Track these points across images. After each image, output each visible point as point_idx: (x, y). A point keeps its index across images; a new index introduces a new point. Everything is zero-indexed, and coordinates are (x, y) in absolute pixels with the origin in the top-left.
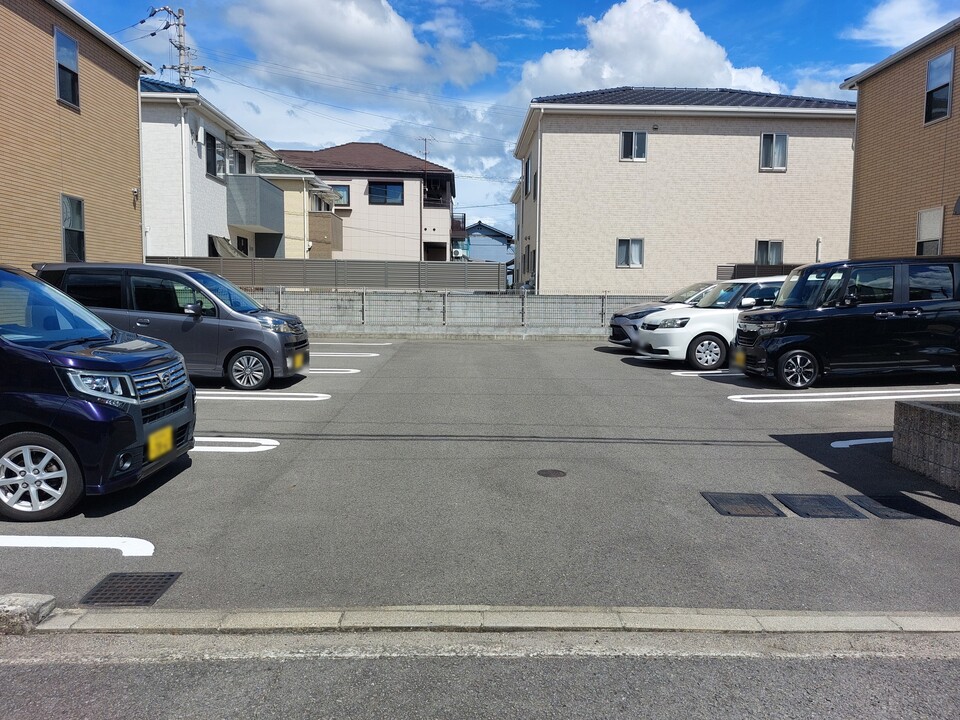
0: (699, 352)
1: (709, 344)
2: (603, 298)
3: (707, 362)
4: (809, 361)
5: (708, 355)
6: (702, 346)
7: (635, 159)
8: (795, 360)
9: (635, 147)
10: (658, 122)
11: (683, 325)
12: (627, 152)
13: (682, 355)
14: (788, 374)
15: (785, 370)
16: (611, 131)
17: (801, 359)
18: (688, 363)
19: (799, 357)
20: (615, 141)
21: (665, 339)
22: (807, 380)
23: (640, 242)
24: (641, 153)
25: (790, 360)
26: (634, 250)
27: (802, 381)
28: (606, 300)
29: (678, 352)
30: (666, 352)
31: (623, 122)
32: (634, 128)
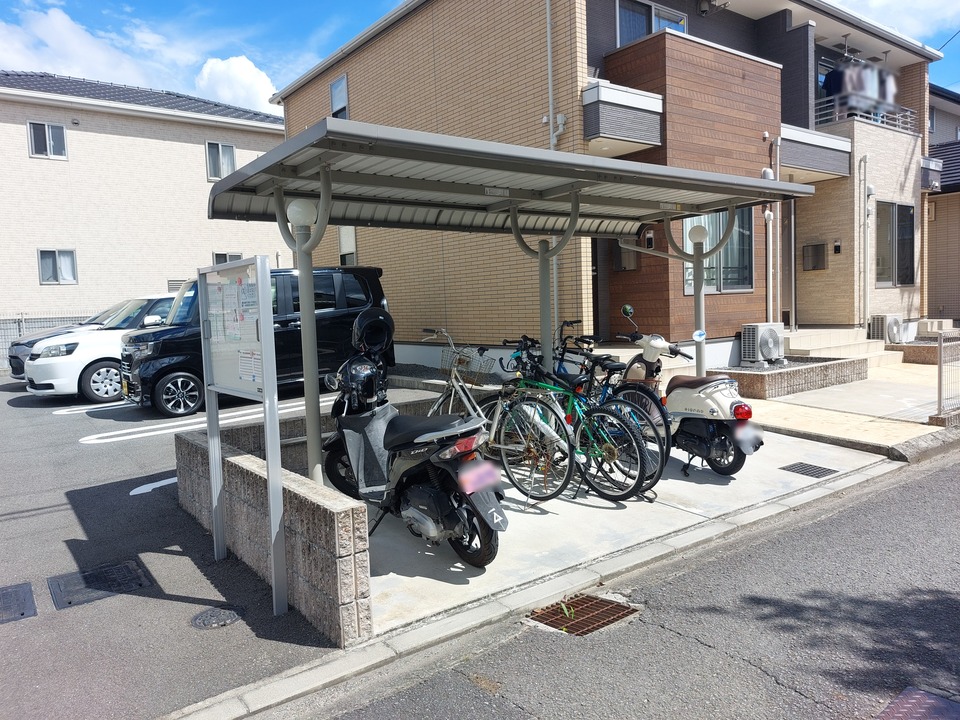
0: (94, 382)
1: (108, 371)
2: (19, 322)
3: (107, 393)
4: (192, 384)
5: (106, 385)
6: (99, 374)
7: (52, 157)
8: (175, 384)
9: (50, 143)
10: (79, 117)
11: (69, 352)
12: (39, 147)
13: (73, 389)
14: (169, 401)
15: (165, 397)
16: (13, 120)
17: (182, 382)
18: (82, 397)
19: (180, 381)
20: (21, 134)
21: (48, 371)
22: (192, 405)
23: (70, 254)
24: (60, 149)
25: (169, 385)
26: (63, 263)
27: (186, 406)
28: (23, 324)
29: (67, 384)
30: (50, 386)
31: (29, 111)
32: (48, 120)
